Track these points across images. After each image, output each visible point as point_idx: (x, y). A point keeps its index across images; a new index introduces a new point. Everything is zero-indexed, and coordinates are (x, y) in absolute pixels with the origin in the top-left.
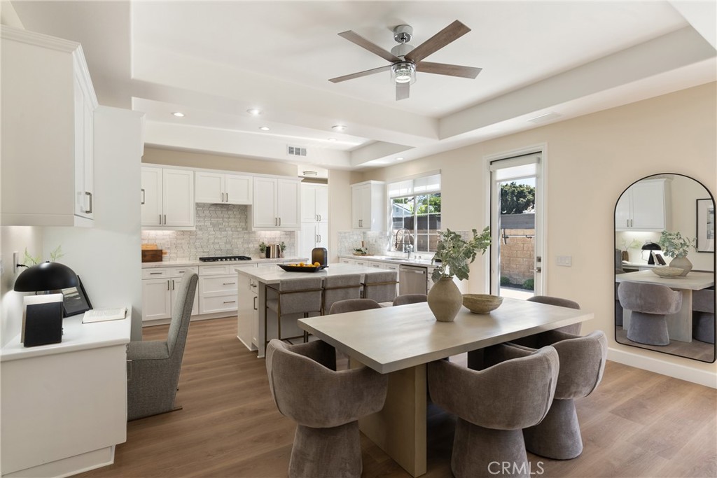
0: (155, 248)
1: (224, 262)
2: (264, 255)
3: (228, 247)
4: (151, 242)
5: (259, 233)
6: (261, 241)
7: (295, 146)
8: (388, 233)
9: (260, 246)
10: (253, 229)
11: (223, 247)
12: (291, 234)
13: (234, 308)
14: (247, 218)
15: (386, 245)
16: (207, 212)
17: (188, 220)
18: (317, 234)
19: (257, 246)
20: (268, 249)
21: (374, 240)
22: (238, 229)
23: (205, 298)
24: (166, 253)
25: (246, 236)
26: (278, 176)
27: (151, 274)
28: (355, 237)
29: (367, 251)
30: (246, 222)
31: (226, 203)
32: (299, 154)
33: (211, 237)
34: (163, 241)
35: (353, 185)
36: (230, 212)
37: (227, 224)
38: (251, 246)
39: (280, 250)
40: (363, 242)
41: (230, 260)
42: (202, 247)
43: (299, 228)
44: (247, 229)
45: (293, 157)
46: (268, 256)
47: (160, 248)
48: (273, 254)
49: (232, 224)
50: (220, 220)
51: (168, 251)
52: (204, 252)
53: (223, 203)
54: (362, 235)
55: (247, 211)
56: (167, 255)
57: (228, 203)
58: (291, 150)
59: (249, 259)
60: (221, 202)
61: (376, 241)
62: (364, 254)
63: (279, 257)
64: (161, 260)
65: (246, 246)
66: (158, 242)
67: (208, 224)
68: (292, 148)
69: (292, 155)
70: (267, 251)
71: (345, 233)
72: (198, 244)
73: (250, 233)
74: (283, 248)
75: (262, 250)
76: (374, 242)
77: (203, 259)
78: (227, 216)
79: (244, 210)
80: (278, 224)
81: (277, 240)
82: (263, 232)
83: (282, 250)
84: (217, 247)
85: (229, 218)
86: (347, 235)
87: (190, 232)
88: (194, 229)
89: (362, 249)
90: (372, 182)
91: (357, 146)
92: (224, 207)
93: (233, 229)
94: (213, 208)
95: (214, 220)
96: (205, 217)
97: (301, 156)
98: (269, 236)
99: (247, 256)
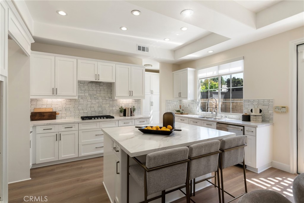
0: (51, 111)
1: (96, 120)
2: (122, 114)
3: (100, 109)
4: (49, 106)
5: (119, 100)
6: (121, 105)
7: (142, 45)
8: (198, 100)
9: (120, 109)
10: (116, 98)
11: (96, 109)
12: (138, 101)
13: (101, 151)
14: (111, 91)
15: (197, 108)
16: (86, 87)
17: (73, 92)
18: (151, 101)
19: (118, 108)
20: (125, 110)
21: (187, 105)
22: (106, 98)
23: (82, 145)
24: (58, 114)
25: (111, 103)
26: (131, 64)
27: (44, 129)
28: (175, 103)
29: (183, 112)
30: (111, 94)
31: (98, 81)
32: (144, 51)
33: (89, 103)
34: (57, 106)
35: (174, 72)
36: (101, 87)
37: (99, 95)
38: (114, 108)
39: (132, 111)
40: (180, 106)
41: (101, 118)
42: (83, 110)
43: (144, 97)
44: (111, 98)
45: (141, 52)
46: (125, 115)
47: (54, 111)
48: (128, 114)
49: (102, 95)
50: (95, 92)
51: (60, 112)
52: (84, 113)
53: (96, 81)
54: (179, 102)
55: (111, 87)
56: (60, 115)
57: (99, 81)
58: (139, 48)
59: (113, 117)
60: (94, 80)
61: (189, 106)
62: (182, 113)
63: (131, 116)
64: (55, 118)
65: (111, 108)
66: (53, 106)
67: (87, 94)
68: (140, 47)
69: (140, 51)
70: (124, 112)
71: (170, 100)
72: (80, 107)
73: (114, 100)
74: (134, 110)
75: (121, 111)
76: (187, 106)
77: (83, 118)
78: (99, 90)
79: (110, 86)
80: (131, 95)
81: (130, 105)
82: (122, 100)
83: (134, 111)
84: (92, 109)
85: (100, 91)
86: (171, 101)
87: (75, 99)
88: (77, 98)
89: (180, 110)
90: (189, 69)
91: (181, 46)
92: (97, 83)
93: (103, 98)
94: (90, 85)
95: (91, 92)
96: (85, 90)
97: (145, 52)
98: (125, 102)
99: (111, 115)
